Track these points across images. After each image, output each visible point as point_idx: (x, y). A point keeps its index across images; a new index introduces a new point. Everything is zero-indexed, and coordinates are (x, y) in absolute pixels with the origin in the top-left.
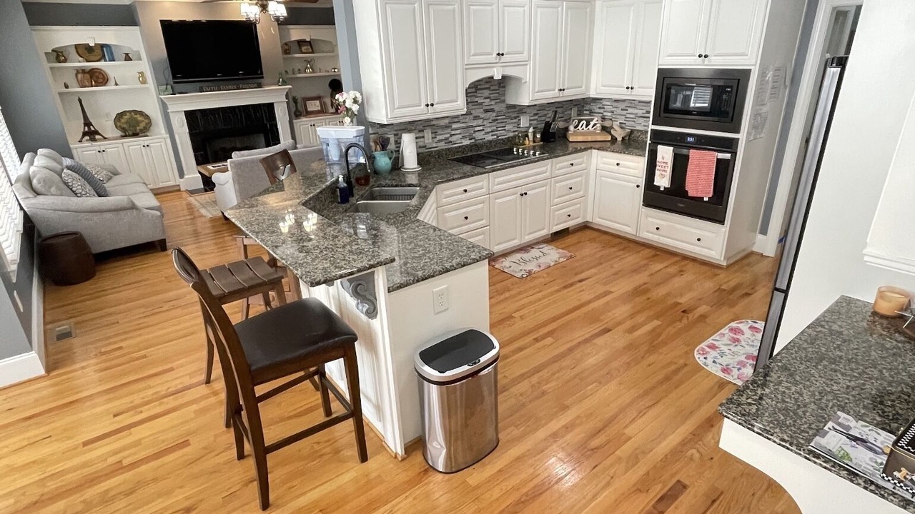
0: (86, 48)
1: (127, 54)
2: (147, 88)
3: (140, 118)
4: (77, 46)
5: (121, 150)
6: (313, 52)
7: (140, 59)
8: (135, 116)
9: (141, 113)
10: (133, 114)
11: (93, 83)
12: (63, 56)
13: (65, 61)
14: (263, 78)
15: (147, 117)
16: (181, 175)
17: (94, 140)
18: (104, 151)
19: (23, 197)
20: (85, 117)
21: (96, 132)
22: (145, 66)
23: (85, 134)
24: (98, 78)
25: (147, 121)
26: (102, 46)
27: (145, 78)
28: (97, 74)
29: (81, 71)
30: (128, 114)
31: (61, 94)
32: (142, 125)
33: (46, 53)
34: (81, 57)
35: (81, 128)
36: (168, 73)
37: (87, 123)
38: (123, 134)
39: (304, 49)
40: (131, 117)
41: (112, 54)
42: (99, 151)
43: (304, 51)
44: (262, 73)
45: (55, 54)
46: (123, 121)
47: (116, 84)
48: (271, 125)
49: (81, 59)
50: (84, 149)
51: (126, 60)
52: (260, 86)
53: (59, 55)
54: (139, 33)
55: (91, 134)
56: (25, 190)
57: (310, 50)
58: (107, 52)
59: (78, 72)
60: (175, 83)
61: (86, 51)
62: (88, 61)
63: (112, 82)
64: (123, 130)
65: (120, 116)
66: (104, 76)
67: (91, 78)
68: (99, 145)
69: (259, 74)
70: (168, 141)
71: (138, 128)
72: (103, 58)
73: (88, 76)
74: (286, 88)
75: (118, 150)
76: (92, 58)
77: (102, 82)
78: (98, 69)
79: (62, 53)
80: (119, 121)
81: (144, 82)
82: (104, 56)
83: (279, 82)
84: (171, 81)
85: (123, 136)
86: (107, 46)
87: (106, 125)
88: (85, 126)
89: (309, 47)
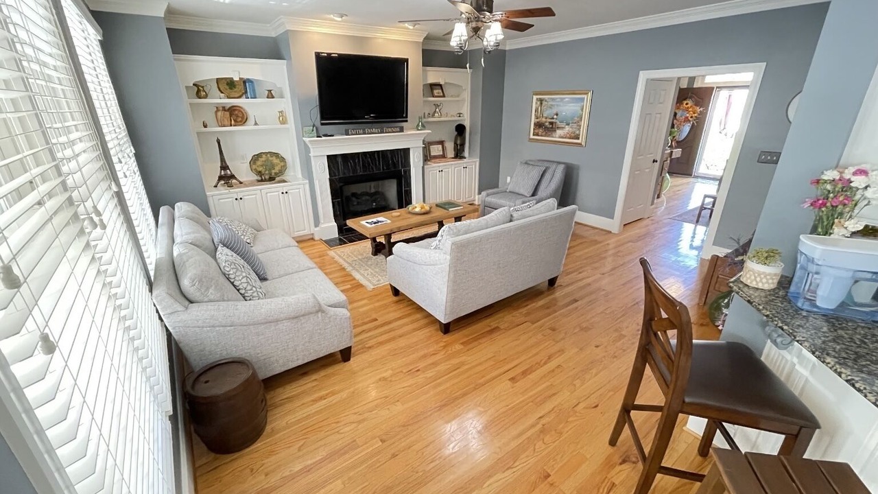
0: (228, 84)
1: (270, 91)
2: (288, 128)
3: (275, 161)
4: (218, 80)
5: (258, 197)
6: (444, 96)
7: (282, 97)
8: (271, 159)
9: (277, 155)
10: (269, 155)
11: (233, 122)
12: (204, 91)
13: (206, 97)
14: (407, 121)
15: (283, 159)
16: (317, 224)
17: (231, 186)
18: (241, 199)
19: (169, 311)
20: (223, 160)
21: (233, 177)
22: (286, 104)
23: (221, 178)
24: (236, 116)
25: (282, 164)
26: (245, 82)
27: (286, 118)
28: (236, 112)
29: (221, 109)
30: (264, 156)
31: (198, 133)
32: (277, 169)
33: (187, 87)
34: (222, 93)
35: (217, 172)
36: (316, 113)
37: (224, 167)
38: (260, 178)
39: (436, 92)
40: (267, 160)
41: (254, 91)
42: (236, 199)
43: (436, 94)
44: (407, 117)
45: (196, 89)
46: (259, 163)
47: (256, 124)
48: (405, 172)
49: (222, 95)
50: (219, 197)
51: (268, 97)
52: (402, 130)
53: (199, 90)
54: (285, 67)
55: (227, 178)
56: (172, 301)
57: (442, 94)
58: (250, 89)
59: (218, 110)
60: (322, 124)
61: (228, 85)
62: (229, 98)
63: (251, 121)
64: (260, 173)
65: (256, 158)
66: (243, 114)
67: (231, 115)
68: (236, 192)
69: (404, 118)
70: (307, 187)
71: (273, 171)
72: (244, 93)
73: (227, 114)
74: (425, 133)
75: (256, 197)
76: (233, 94)
77: (241, 121)
78: (239, 107)
79: (203, 87)
80: (255, 163)
81: (284, 122)
82: (246, 92)
83: (418, 125)
84: (318, 121)
85: (259, 181)
86: (250, 81)
87: (242, 169)
88: (221, 170)
89: (440, 91)
